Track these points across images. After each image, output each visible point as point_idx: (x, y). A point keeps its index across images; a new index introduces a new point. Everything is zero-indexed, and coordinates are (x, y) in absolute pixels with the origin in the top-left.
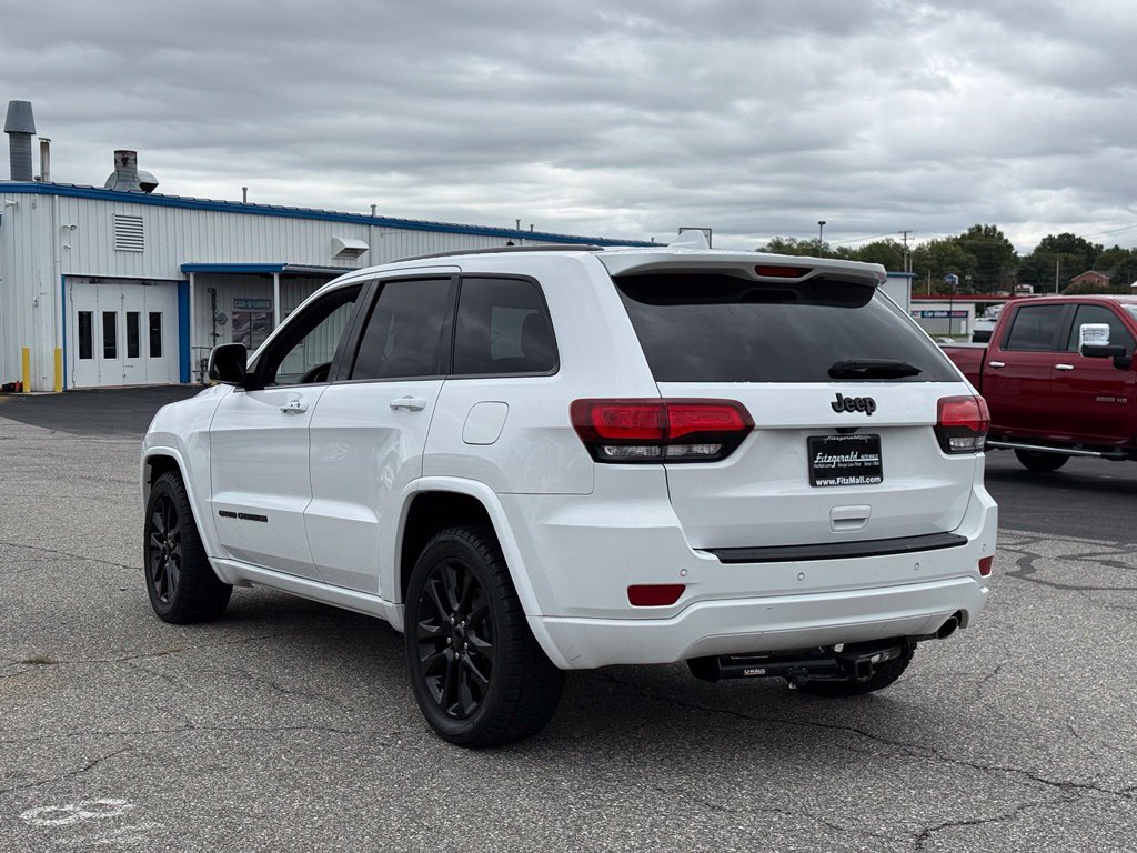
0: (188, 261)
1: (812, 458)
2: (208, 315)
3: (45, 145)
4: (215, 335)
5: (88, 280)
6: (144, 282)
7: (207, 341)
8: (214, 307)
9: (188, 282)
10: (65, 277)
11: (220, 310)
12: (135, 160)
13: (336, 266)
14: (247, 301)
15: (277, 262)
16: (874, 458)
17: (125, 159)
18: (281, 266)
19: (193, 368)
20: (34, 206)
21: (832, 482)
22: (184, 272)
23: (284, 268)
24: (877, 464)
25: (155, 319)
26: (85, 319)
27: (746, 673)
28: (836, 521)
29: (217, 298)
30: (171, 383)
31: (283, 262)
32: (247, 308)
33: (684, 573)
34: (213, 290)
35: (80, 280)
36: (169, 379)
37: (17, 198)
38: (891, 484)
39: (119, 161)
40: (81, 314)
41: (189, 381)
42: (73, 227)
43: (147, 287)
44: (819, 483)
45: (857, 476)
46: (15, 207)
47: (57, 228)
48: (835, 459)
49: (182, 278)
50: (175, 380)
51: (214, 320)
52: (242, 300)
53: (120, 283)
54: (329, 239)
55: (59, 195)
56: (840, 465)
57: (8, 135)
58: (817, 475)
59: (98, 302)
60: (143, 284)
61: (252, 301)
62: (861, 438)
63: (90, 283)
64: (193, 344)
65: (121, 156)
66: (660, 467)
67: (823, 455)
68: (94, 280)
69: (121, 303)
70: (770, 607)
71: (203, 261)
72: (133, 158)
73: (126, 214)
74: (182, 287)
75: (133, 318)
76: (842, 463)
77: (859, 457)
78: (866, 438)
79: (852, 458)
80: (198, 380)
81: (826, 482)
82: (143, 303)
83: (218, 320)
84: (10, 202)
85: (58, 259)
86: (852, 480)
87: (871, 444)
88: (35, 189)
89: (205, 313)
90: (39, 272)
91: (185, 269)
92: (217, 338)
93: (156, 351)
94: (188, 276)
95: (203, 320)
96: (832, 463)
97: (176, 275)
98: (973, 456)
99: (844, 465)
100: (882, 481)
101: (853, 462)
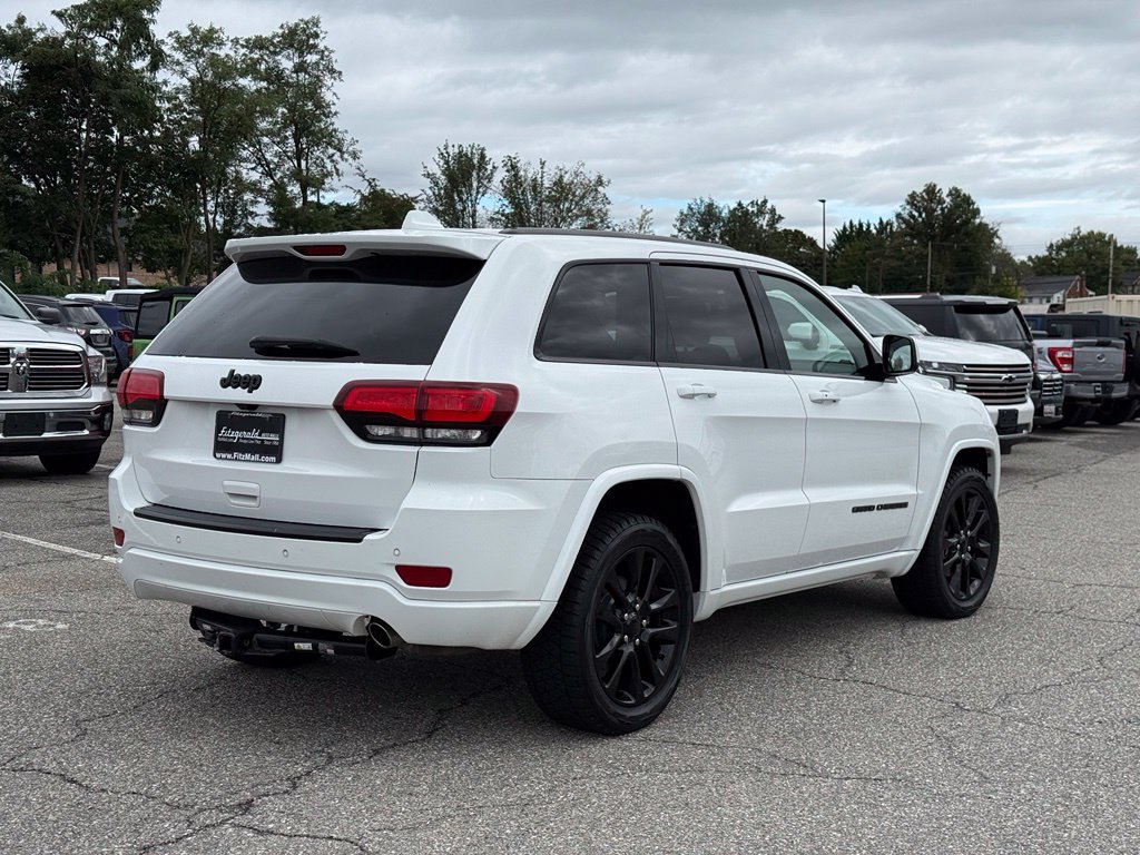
1: (218, 431)
16: (274, 437)
21: (229, 456)
24: (276, 443)
28: (232, 495)
38: (289, 466)
44: (218, 455)
45: (253, 453)
48: (237, 434)
56: (241, 441)
58: (222, 447)
62: (263, 416)
67: (228, 430)
70: (162, 563)
76: (243, 438)
77: (260, 435)
78: (268, 416)
79: (254, 435)
81: (224, 456)
86: (248, 456)
87: (275, 421)
96: (234, 438)
98: (414, 449)
99: (245, 441)
100: (279, 461)
101: (254, 439)
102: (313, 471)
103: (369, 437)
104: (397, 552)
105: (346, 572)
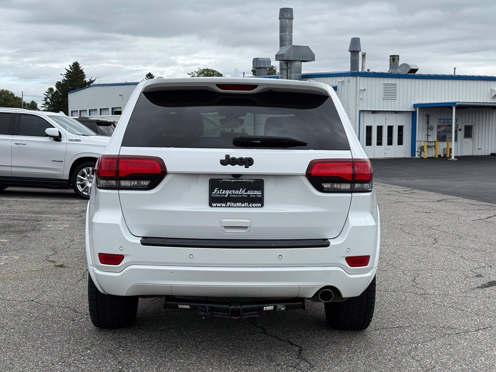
0: (416, 102)
1: (211, 190)
2: (425, 126)
3: (364, 56)
4: (428, 135)
5: (371, 112)
6: (396, 112)
7: (424, 138)
8: (428, 123)
9: (416, 112)
10: (360, 111)
11: (431, 123)
12: (398, 59)
13: (493, 102)
14: (445, 119)
15: (454, 101)
16: (258, 193)
17: (394, 59)
18: (456, 103)
19: (417, 150)
20: (349, 82)
21: (223, 205)
22: (414, 107)
23: (457, 104)
24: (260, 196)
25: (401, 128)
26: (369, 129)
27: (180, 306)
28: (225, 227)
29: (430, 118)
30: (407, 157)
31: (457, 101)
32: (445, 123)
33: (121, 248)
34: (428, 115)
35: (367, 112)
36: (406, 155)
37: (343, 78)
38: (268, 208)
39: (391, 60)
40: (367, 127)
41: (415, 156)
42: (364, 90)
43: (397, 115)
44: (214, 205)
45: (243, 202)
46: (342, 82)
47: (358, 91)
48: (228, 192)
49: (414, 110)
50: (409, 155)
51: (428, 128)
52: (442, 119)
53: (385, 113)
54: (489, 90)
55: (360, 76)
56: (231, 196)
57: (350, 52)
58: (214, 200)
59: (374, 122)
60: (396, 113)
61: (448, 119)
63: (372, 113)
64: (417, 140)
65: (392, 58)
66: (116, 192)
67: (220, 190)
68: (374, 112)
69: (384, 122)
70: (172, 272)
71: (424, 102)
72: (397, 58)
73: (389, 83)
74: (414, 114)
75: (390, 128)
76: (233, 194)
77: (246, 192)
78: (252, 181)
79: (242, 192)
80: (419, 155)
81: (219, 205)
82: (395, 122)
83: (430, 128)
84: (340, 80)
85: (358, 103)
86: (239, 204)
87: (258, 183)
88: (349, 75)
89: (424, 125)
90: (349, 109)
91: (415, 106)
92: (429, 137)
93: (400, 142)
94: (416, 109)
95: (423, 128)
96: (226, 194)
97: (411, 109)
98: (349, 195)
99: (234, 196)
100: (262, 206)
101: (242, 194)
102: (289, 210)
103: (325, 190)
104: (348, 250)
105: (316, 264)
